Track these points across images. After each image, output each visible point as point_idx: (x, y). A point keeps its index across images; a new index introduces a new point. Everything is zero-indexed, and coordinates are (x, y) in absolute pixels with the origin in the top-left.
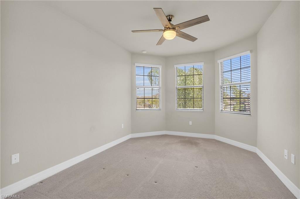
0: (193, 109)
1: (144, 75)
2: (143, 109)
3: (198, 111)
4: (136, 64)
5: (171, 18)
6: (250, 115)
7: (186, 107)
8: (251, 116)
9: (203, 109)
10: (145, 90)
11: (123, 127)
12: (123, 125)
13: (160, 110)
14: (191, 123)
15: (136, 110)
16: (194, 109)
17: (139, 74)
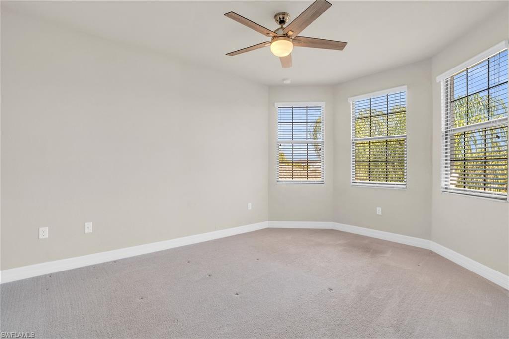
0: (386, 182)
1: (292, 122)
2: (291, 181)
3: (394, 187)
4: (277, 105)
5: (284, 18)
6: (505, 199)
7: (372, 178)
8: (507, 202)
9: (405, 183)
10: (294, 147)
11: (250, 208)
12: (250, 205)
13: (322, 182)
14: (379, 211)
15: (278, 181)
16: (388, 182)
17: (283, 121)
